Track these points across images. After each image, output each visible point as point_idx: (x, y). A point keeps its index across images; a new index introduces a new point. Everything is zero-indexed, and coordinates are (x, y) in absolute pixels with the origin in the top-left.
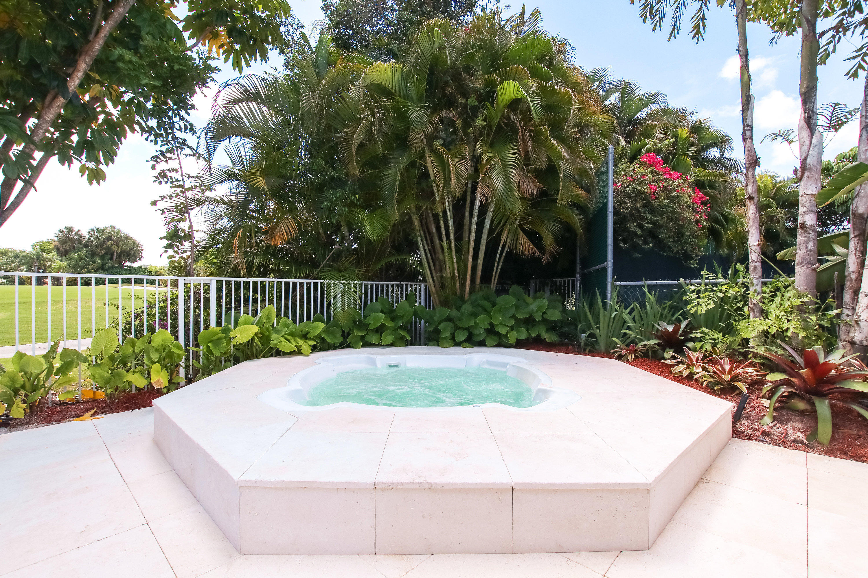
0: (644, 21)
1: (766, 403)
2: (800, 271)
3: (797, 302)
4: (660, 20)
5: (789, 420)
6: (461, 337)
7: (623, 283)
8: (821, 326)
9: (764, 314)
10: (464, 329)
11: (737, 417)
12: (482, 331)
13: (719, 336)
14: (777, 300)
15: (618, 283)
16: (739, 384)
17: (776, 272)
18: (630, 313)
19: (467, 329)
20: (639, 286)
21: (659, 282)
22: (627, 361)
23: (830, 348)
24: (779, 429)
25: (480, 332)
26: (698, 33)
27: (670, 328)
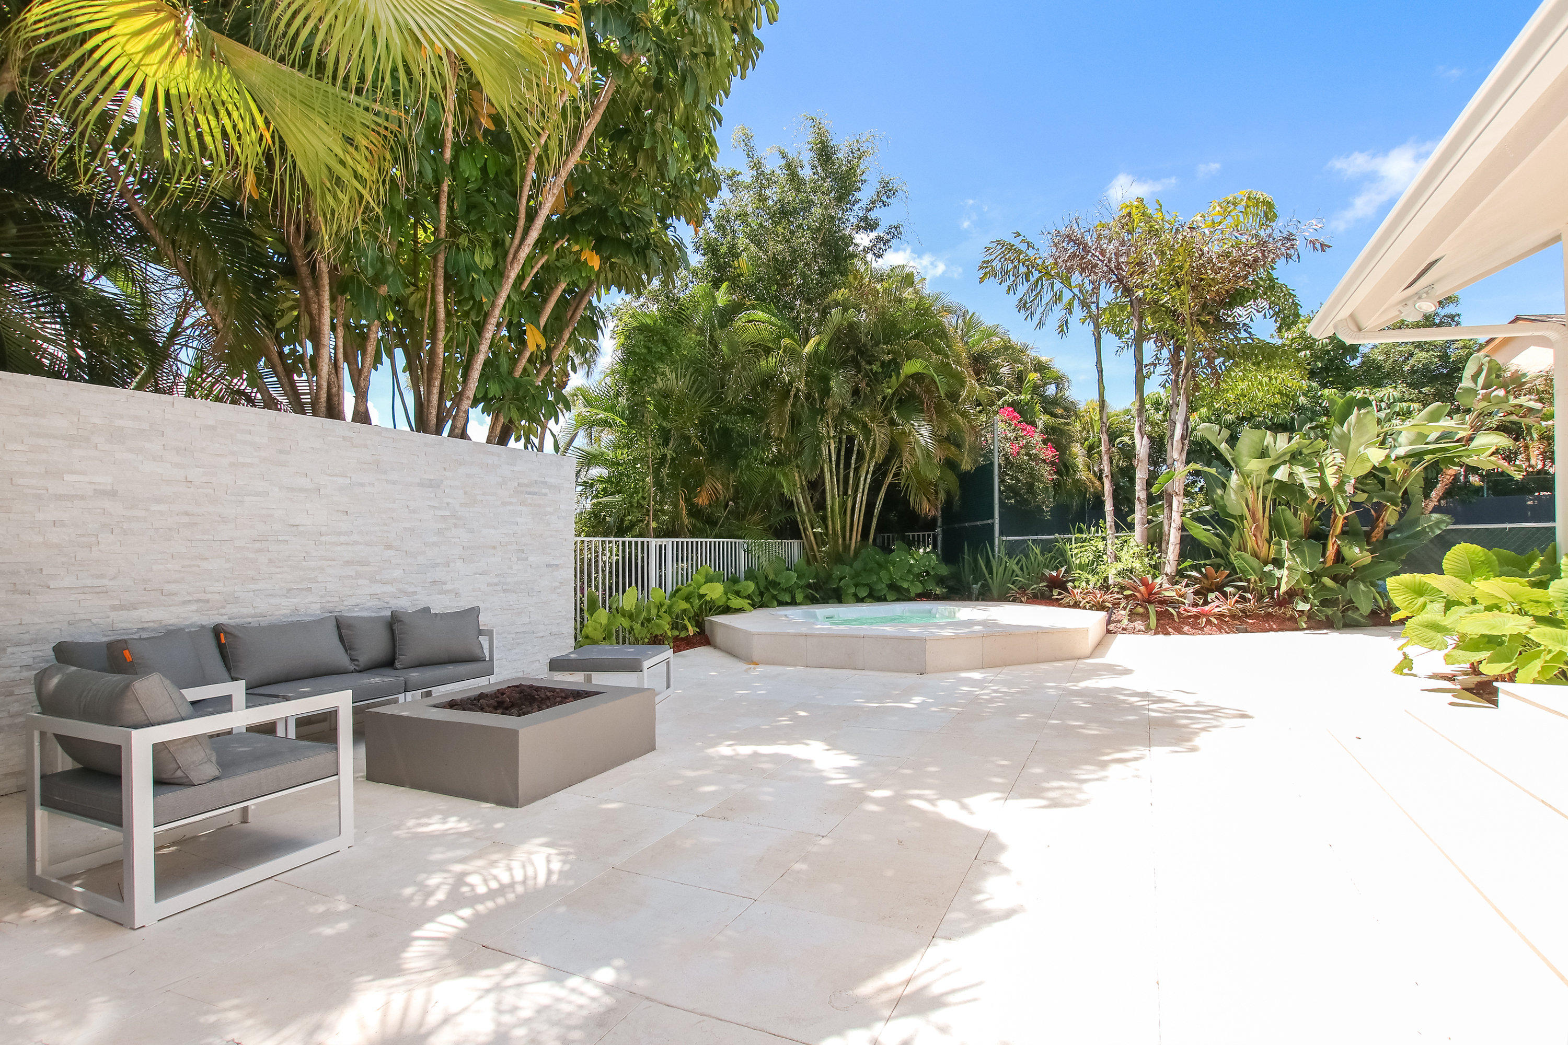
0: (1019, 311)
1: (1123, 612)
2: (1138, 528)
3: (1136, 550)
4: (1032, 314)
5: (1135, 621)
6: (863, 593)
7: (1009, 538)
8: (1150, 565)
9: (1117, 559)
10: (865, 585)
11: (1109, 622)
12: (884, 586)
13: (1090, 576)
14: (1125, 549)
15: (1004, 538)
16: (1107, 604)
17: (1123, 529)
18: (1017, 564)
19: (868, 585)
20: (1024, 541)
21: (1040, 537)
22: (1022, 602)
23: (1154, 577)
24: (1131, 625)
25: (882, 587)
26: (1062, 330)
27: (1054, 574)
